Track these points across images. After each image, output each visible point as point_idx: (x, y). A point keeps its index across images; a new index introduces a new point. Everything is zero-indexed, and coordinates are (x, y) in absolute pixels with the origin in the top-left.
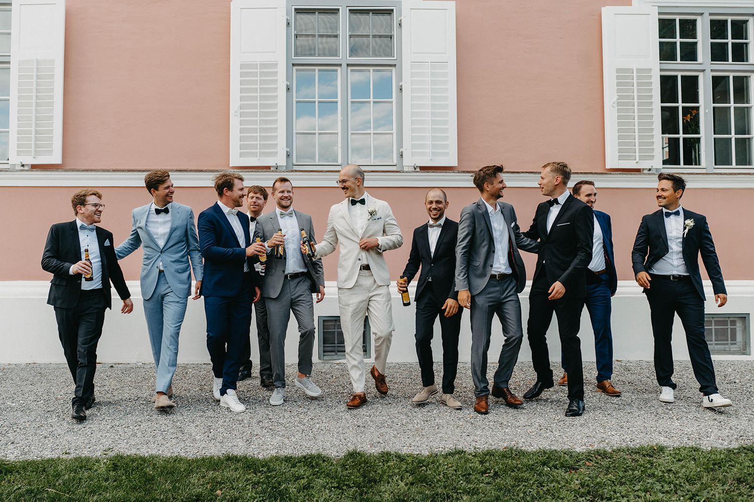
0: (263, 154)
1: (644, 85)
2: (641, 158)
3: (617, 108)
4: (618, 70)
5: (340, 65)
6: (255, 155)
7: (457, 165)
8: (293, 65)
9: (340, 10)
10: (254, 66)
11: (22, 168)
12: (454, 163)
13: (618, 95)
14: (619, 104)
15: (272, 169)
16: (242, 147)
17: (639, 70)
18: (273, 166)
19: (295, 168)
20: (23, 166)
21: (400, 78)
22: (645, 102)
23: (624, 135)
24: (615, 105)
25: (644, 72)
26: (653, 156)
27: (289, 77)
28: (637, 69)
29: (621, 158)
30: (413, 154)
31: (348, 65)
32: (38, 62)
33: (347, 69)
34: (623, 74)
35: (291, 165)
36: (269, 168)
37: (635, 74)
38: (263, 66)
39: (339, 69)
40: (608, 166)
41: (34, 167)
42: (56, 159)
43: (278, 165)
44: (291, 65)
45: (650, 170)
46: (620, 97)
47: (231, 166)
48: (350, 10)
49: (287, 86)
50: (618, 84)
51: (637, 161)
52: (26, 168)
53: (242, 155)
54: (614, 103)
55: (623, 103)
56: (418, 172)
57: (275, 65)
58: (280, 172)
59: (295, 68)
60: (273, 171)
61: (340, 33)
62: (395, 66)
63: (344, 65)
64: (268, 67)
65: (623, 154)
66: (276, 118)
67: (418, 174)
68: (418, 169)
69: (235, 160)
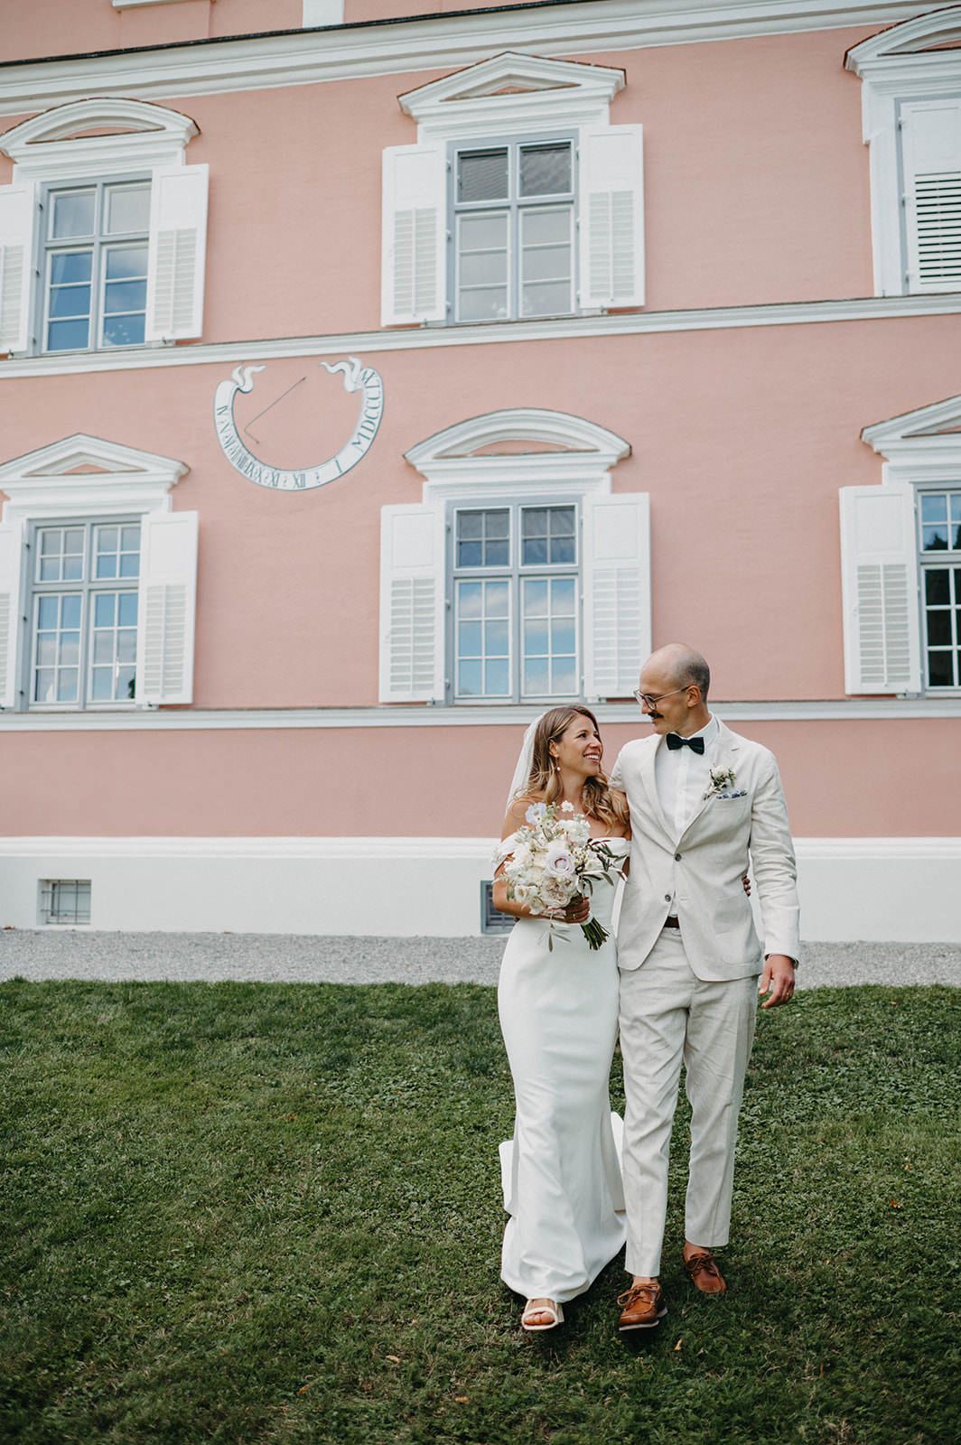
0: (417, 688)
1: (896, 585)
2: (892, 679)
3: (858, 616)
4: (861, 569)
5: (511, 576)
6: (408, 688)
8: (456, 578)
9: (511, 511)
10: (408, 583)
11: (149, 708)
13: (861, 600)
14: (862, 611)
15: (428, 704)
16: (393, 679)
17: (887, 568)
18: (429, 701)
19: (457, 702)
20: (150, 706)
21: (583, 589)
22: (896, 608)
23: (868, 648)
24: (857, 612)
25: (893, 571)
26: (908, 677)
27: (449, 593)
28: (885, 566)
29: (865, 680)
30: (596, 683)
31: (520, 576)
32: (168, 588)
33: (519, 580)
34: (866, 571)
35: (452, 698)
36: (425, 703)
37: (882, 573)
38: (417, 582)
39: (509, 580)
40: (849, 691)
41: (162, 707)
42: (185, 697)
43: (435, 700)
44: (452, 579)
45: (905, 694)
46: (863, 603)
47: (380, 702)
48: (523, 509)
49: (447, 604)
50: (861, 586)
51: (887, 683)
52: (154, 708)
53: (393, 689)
54: (855, 610)
55: (866, 609)
56: (603, 704)
57: (431, 581)
58: (438, 707)
59: (457, 582)
60: (429, 707)
61: (511, 537)
62: (577, 574)
63: (516, 576)
64: (422, 584)
65: (869, 674)
66: (432, 644)
67: (603, 706)
68: (604, 701)
69: (385, 695)
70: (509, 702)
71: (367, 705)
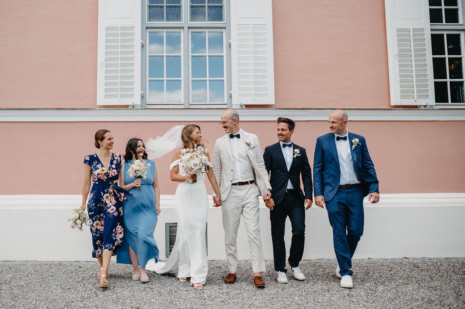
0: (123, 96)
1: (419, 41)
2: (419, 97)
3: (398, 59)
4: (398, 30)
5: (183, 28)
6: (117, 96)
7: (274, 104)
8: (147, 28)
10: (117, 28)
12: (272, 102)
13: (399, 49)
14: (399, 56)
15: (130, 107)
16: (106, 90)
17: (414, 30)
18: (130, 105)
19: (148, 107)
21: (229, 37)
22: (420, 54)
23: (404, 78)
24: (397, 56)
25: (418, 31)
26: (428, 96)
27: (143, 37)
28: (413, 29)
29: (402, 97)
30: (240, 95)
31: (189, 28)
33: (188, 31)
34: (402, 32)
35: (145, 104)
36: (127, 107)
37: (411, 33)
38: (123, 28)
39: (182, 30)
40: (393, 103)
43: (134, 104)
44: (145, 28)
45: (425, 106)
46: (400, 50)
47: (97, 105)
49: (142, 43)
50: (399, 40)
51: (415, 99)
53: (106, 97)
54: (396, 55)
55: (403, 55)
56: (244, 109)
57: (132, 28)
58: (136, 109)
59: (148, 30)
60: (130, 109)
61: (183, 4)
62: (225, 28)
63: (186, 28)
64: (127, 30)
65: (404, 94)
66: (133, 68)
67: (244, 111)
68: (244, 107)
69: (101, 101)
70: (182, 107)
71: (88, 107)
